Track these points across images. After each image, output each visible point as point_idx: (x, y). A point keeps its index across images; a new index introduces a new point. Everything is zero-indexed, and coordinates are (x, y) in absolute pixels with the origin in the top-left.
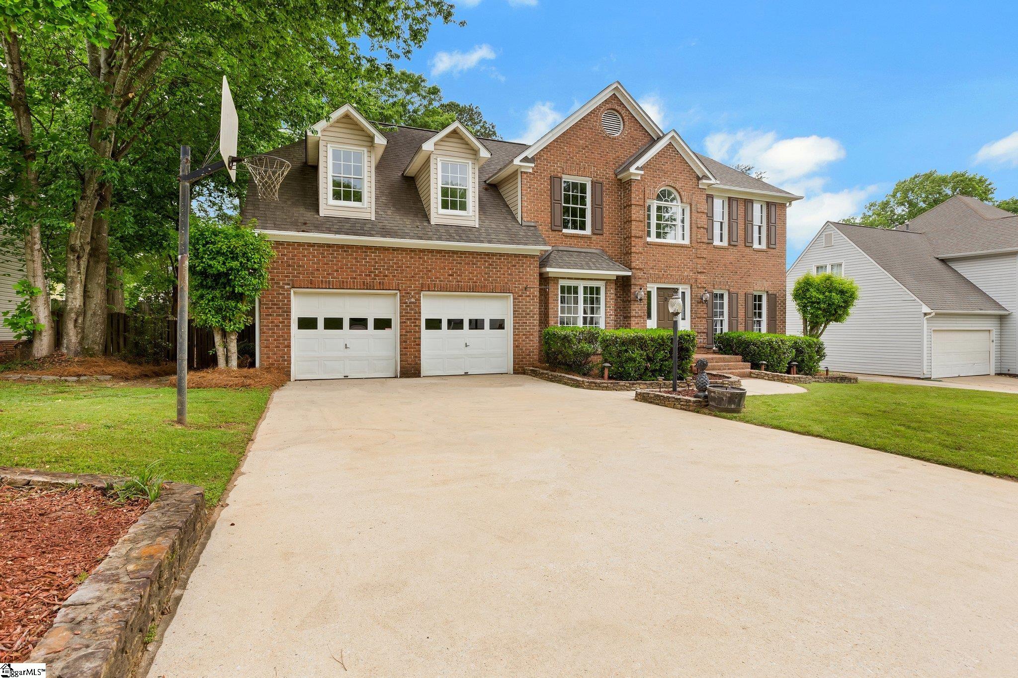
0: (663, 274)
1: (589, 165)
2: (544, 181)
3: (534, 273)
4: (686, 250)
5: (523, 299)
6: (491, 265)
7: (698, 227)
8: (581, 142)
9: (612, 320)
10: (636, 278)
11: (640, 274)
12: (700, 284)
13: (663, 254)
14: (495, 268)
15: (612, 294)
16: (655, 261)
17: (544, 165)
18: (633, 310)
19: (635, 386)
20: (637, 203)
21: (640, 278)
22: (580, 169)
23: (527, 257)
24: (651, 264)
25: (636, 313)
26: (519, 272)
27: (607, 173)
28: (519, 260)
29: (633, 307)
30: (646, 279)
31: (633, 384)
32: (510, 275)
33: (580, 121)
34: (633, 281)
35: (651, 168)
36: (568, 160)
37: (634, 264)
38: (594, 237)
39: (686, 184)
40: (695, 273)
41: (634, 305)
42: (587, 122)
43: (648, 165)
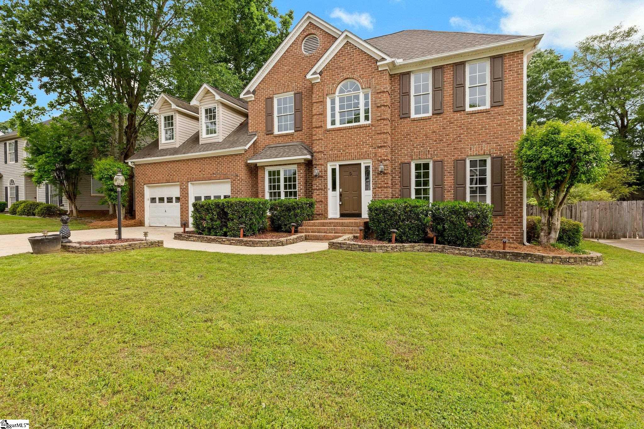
0: (342, 153)
1: (291, 83)
2: (262, 103)
3: (241, 165)
4: (366, 129)
5: (235, 182)
6: (218, 163)
7: (378, 107)
8: (286, 68)
9: (302, 193)
10: (316, 160)
11: (320, 156)
12: (381, 157)
13: (342, 136)
14: (221, 165)
15: (302, 173)
16: (334, 143)
17: (261, 92)
18: (315, 184)
19: (191, 238)
20: (317, 101)
21: (320, 159)
22: (285, 87)
23: (237, 156)
24: (331, 146)
25: (317, 186)
26: (233, 165)
27: (305, 84)
28: (233, 158)
29: (314, 182)
30: (326, 159)
31: (190, 236)
32: (228, 168)
33: (285, 53)
34: (314, 162)
35: (330, 69)
36: (277, 84)
37: (315, 148)
38: (296, 133)
39: (365, 72)
40: (375, 148)
41: (315, 180)
42: (290, 52)
43: (327, 67)
